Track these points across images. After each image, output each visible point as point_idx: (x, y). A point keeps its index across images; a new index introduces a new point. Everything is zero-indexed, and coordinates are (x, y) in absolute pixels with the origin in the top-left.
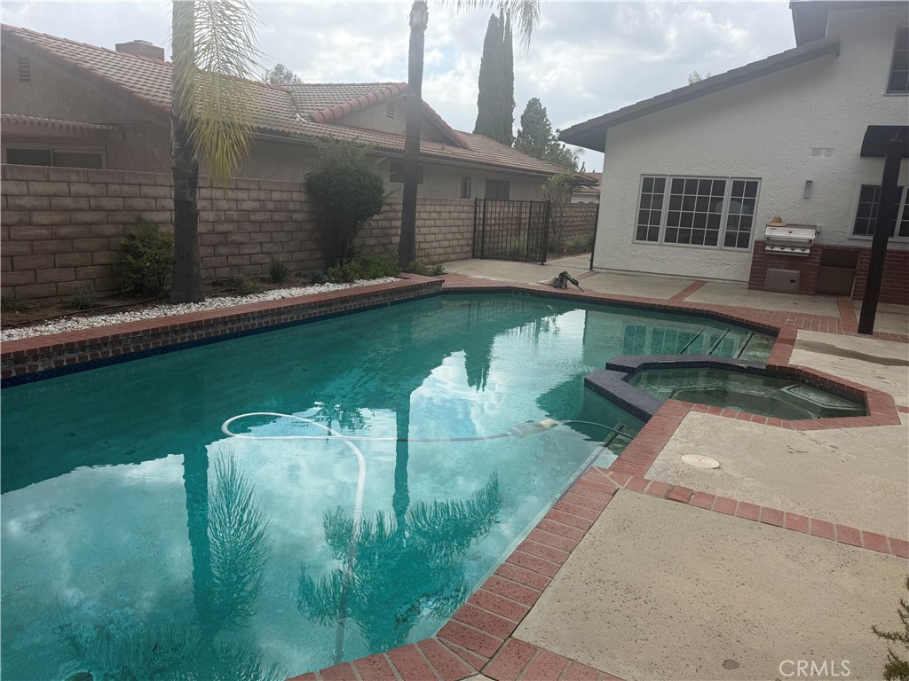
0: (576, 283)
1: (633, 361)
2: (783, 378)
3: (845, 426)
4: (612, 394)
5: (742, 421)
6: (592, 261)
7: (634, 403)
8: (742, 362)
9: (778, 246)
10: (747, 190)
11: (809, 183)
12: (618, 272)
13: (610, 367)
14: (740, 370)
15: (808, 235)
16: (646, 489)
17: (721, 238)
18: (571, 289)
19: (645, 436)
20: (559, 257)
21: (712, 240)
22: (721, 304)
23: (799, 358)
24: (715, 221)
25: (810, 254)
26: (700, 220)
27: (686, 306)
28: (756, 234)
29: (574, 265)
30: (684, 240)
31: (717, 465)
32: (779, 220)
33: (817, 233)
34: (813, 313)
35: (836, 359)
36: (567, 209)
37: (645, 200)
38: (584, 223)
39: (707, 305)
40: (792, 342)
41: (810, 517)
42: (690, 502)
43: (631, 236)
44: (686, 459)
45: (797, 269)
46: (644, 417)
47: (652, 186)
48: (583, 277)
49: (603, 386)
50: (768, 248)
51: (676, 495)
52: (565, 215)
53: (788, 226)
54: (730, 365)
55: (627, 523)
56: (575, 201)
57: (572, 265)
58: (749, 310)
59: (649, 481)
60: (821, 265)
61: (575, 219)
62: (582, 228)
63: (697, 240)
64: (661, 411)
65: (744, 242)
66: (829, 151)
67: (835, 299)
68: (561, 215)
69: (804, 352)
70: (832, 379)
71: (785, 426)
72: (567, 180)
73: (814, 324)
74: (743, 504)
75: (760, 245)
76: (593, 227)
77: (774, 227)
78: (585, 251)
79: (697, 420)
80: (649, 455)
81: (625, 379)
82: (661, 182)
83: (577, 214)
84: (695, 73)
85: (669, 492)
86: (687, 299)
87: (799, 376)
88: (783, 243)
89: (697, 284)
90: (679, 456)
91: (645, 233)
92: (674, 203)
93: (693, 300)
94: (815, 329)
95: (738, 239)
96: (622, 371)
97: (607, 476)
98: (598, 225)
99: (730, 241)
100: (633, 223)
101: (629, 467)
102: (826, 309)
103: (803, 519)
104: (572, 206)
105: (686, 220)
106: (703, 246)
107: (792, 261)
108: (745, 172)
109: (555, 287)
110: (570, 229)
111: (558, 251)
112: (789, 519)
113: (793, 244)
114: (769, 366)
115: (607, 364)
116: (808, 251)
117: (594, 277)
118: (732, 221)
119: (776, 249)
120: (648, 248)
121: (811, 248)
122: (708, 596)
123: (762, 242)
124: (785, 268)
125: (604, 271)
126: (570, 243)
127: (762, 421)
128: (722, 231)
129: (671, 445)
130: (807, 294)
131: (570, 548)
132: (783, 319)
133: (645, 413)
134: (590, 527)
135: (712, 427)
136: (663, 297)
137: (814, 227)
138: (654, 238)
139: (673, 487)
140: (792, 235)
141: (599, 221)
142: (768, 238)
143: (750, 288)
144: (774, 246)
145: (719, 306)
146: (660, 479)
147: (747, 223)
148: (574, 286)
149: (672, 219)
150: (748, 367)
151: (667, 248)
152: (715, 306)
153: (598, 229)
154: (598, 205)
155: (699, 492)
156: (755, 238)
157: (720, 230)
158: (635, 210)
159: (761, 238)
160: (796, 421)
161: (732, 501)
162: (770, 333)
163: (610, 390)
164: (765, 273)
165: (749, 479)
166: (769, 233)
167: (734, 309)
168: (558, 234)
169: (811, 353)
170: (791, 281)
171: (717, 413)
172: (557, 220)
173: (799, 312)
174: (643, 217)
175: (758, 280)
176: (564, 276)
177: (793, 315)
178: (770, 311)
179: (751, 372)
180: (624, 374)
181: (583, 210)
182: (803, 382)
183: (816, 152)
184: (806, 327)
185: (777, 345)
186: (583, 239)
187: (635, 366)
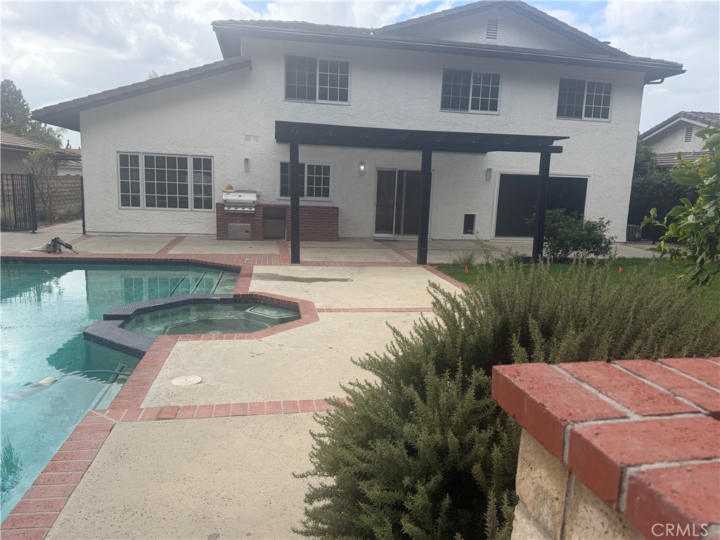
0: (69, 247)
1: (129, 310)
2: (246, 303)
3: (287, 329)
4: (110, 342)
5: (217, 341)
6: (84, 226)
7: (130, 345)
8: (217, 295)
9: (233, 206)
10: (204, 165)
11: (247, 160)
12: (109, 234)
13: (107, 318)
14: (216, 302)
15: (251, 198)
16: (140, 417)
17: (191, 202)
18: (66, 253)
19: (140, 372)
20: (51, 224)
21: (184, 204)
22: (198, 253)
23: (256, 287)
24: (184, 189)
25: (255, 211)
26: (172, 189)
27: (170, 258)
28: (216, 199)
29: (67, 232)
30: (162, 205)
31: (200, 379)
32: (231, 187)
33: (258, 196)
34: (263, 253)
35: (279, 283)
36: (54, 181)
37: (123, 173)
38: (73, 193)
39: (187, 255)
40: (250, 275)
41: (265, 401)
42: (177, 416)
43: (116, 202)
44: (176, 382)
45: (248, 223)
46: (139, 354)
47: (127, 162)
48: (77, 241)
49: (101, 336)
50: (226, 208)
51: (166, 414)
52: (52, 186)
53: (238, 191)
54: (207, 299)
55: (123, 451)
56: (61, 173)
57: (65, 231)
58: (219, 255)
59: (142, 409)
60: (264, 218)
61: (63, 190)
62: (72, 197)
63: (173, 204)
64: (152, 348)
65: (208, 205)
66: (256, 138)
67: (276, 241)
68: (48, 186)
69: (258, 281)
70: (278, 298)
71: (249, 338)
72: (49, 155)
73: (264, 261)
74: (219, 406)
75: (220, 206)
76: (80, 196)
77: (228, 193)
78: (78, 218)
79: (184, 347)
80: (144, 386)
81: (122, 326)
82: (135, 158)
83: (65, 185)
84: (153, 71)
85: (159, 413)
86: (171, 252)
87: (256, 299)
88: (237, 204)
89: (178, 239)
90: (169, 380)
91: (128, 199)
92: (149, 175)
93: (176, 252)
94: (265, 264)
95: (203, 202)
96: (118, 320)
97: (104, 415)
98: (85, 195)
99: (198, 204)
100: (116, 192)
101: (127, 401)
102: (271, 249)
103: (261, 404)
104: (59, 178)
105: (161, 189)
106: (178, 209)
107: (244, 217)
108: (202, 152)
109: (49, 253)
110: (59, 199)
111: (49, 219)
112: (251, 407)
113: (243, 205)
114: (235, 296)
115: (104, 315)
116: (253, 209)
117: (87, 240)
118: (197, 189)
119: (232, 209)
120: (131, 212)
121: (255, 207)
122: (193, 489)
123: (222, 204)
124: (240, 222)
125: (97, 234)
126: (62, 211)
127: (232, 338)
128: (191, 196)
129: (163, 373)
130: (258, 240)
131: (69, 492)
132: (243, 260)
133: (140, 352)
134: (89, 466)
135: (195, 351)
136: (150, 252)
137: (255, 192)
138: (136, 203)
139: (162, 408)
140: (241, 198)
141: (85, 192)
142: (225, 201)
143: (218, 239)
144: (230, 207)
145: (196, 255)
146: (154, 405)
147: (209, 190)
148: (68, 250)
149: (149, 188)
150: (221, 299)
151: (150, 212)
152: (193, 255)
153: (85, 198)
154: (82, 177)
155: (184, 407)
156: (216, 202)
157: (189, 196)
158: (116, 181)
159: (220, 201)
160: (256, 332)
161: (210, 406)
162: (234, 271)
163: (108, 338)
164: (227, 228)
165: (224, 385)
166: (225, 197)
167: (207, 256)
168: (48, 204)
169: (263, 281)
170: (246, 231)
171: (198, 338)
172: (45, 191)
173: (253, 253)
174: (124, 187)
175: (223, 233)
176: (56, 242)
177: (250, 256)
178: (234, 255)
179: (224, 301)
180: (120, 322)
181: (71, 181)
182: (260, 303)
183: (248, 138)
184: (259, 264)
185: (240, 278)
186: (73, 207)
187: (130, 313)
